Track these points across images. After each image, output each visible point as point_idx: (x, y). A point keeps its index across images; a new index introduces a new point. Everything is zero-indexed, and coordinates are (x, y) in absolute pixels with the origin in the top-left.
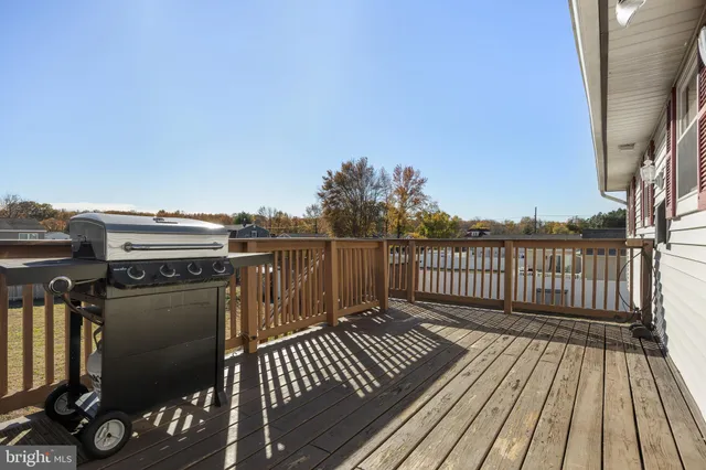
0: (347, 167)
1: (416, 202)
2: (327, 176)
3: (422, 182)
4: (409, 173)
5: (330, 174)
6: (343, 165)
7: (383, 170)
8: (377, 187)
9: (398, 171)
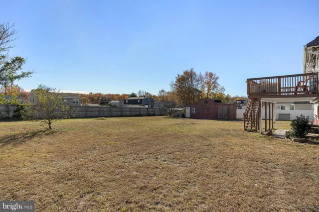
0: (186, 73)
1: (215, 87)
2: (177, 76)
3: (217, 78)
4: (211, 75)
5: (179, 76)
6: (184, 72)
7: (200, 73)
8: (198, 81)
9: (206, 74)
